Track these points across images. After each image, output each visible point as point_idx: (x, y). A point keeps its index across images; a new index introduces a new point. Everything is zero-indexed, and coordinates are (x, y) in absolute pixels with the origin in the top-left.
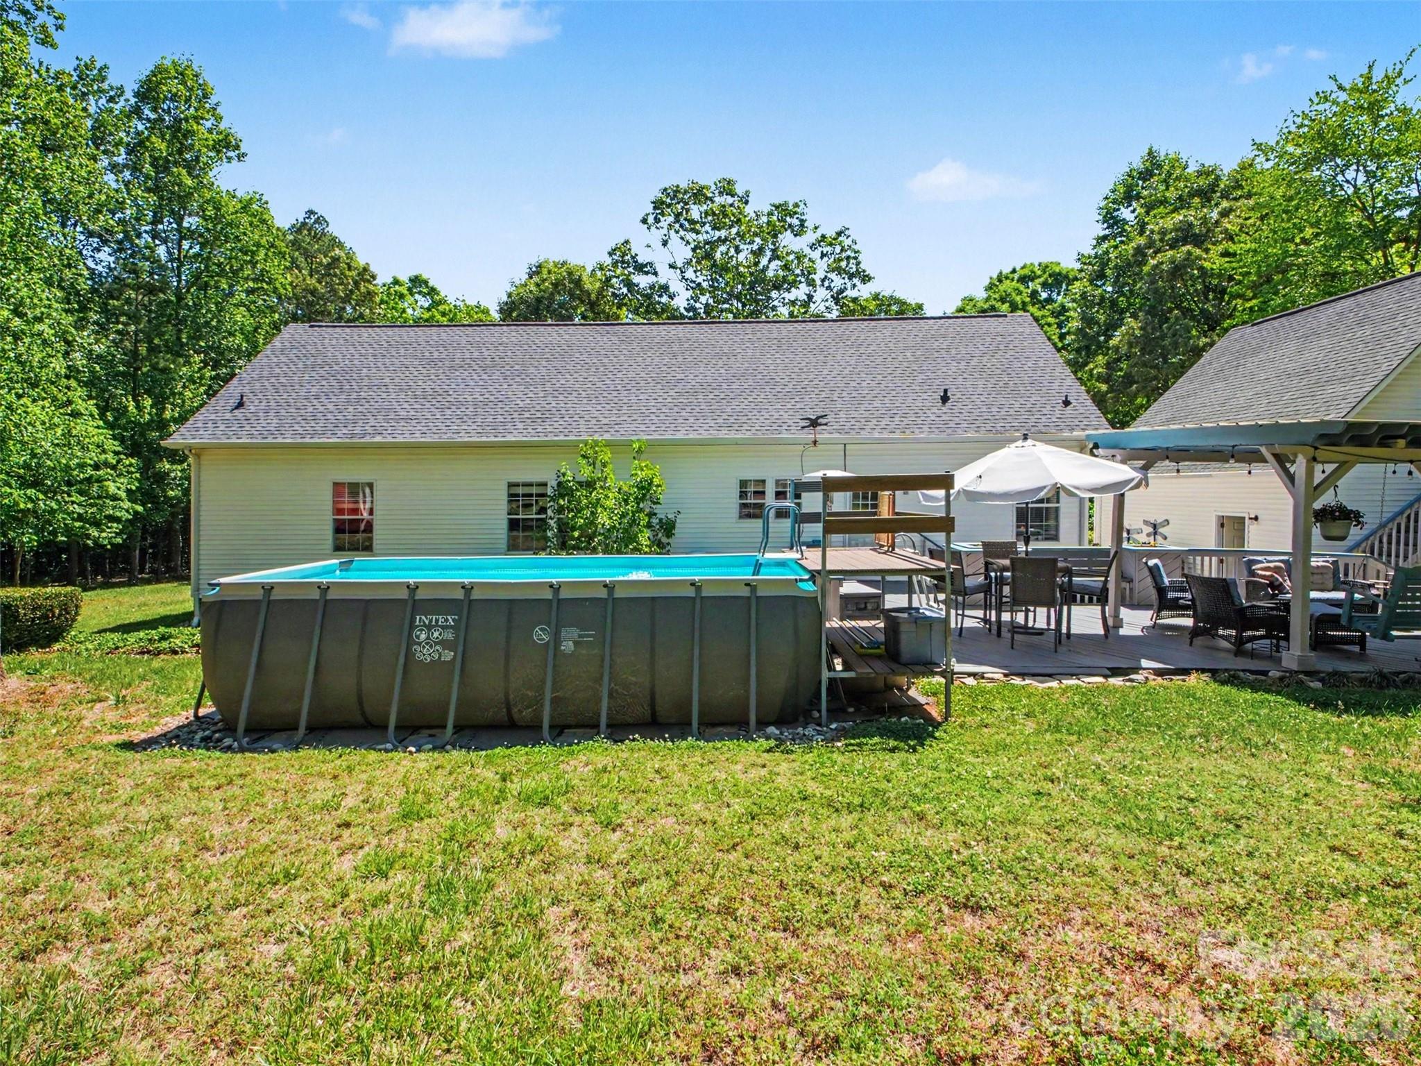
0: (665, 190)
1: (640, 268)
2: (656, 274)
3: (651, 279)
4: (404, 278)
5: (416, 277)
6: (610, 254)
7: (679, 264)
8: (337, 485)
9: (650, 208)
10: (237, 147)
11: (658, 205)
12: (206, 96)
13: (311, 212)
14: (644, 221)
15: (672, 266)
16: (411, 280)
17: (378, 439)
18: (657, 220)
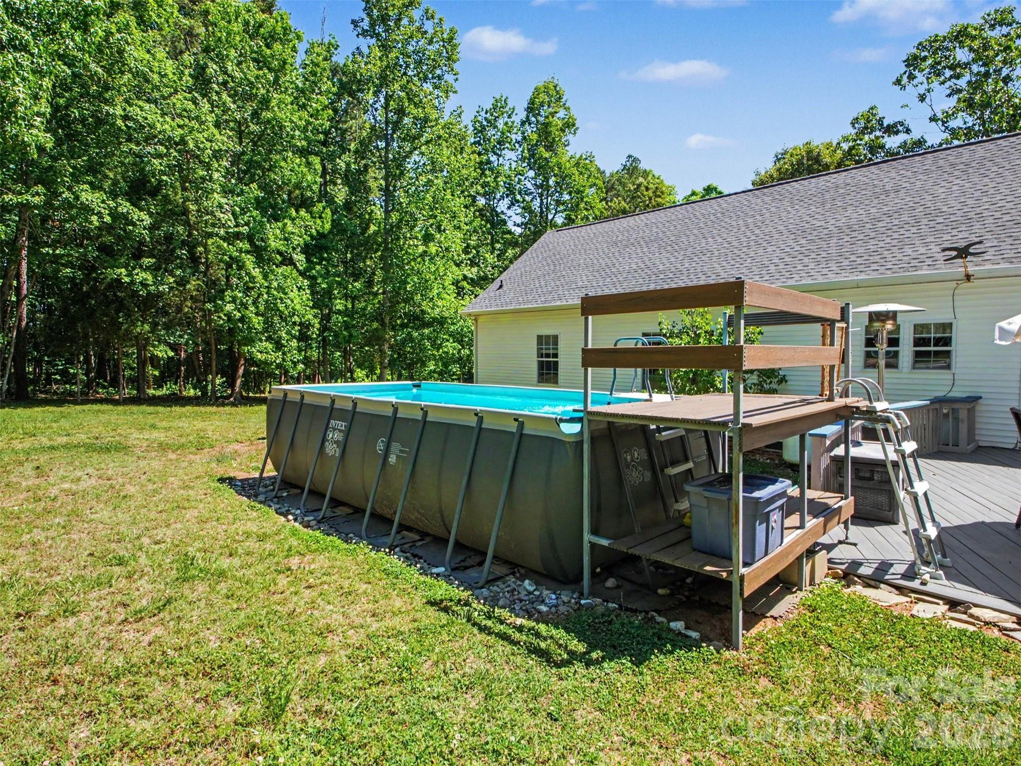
0: (920, 44)
1: (891, 130)
2: (908, 131)
3: (902, 137)
4: (699, 189)
5: (708, 187)
6: (853, 124)
7: (940, 115)
8: (540, 338)
9: (903, 68)
10: (574, 125)
11: (913, 62)
12: (560, 98)
13: (630, 156)
14: (898, 82)
15: (933, 119)
16: (704, 190)
17: (558, 303)
18: (911, 77)
